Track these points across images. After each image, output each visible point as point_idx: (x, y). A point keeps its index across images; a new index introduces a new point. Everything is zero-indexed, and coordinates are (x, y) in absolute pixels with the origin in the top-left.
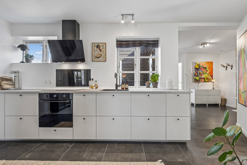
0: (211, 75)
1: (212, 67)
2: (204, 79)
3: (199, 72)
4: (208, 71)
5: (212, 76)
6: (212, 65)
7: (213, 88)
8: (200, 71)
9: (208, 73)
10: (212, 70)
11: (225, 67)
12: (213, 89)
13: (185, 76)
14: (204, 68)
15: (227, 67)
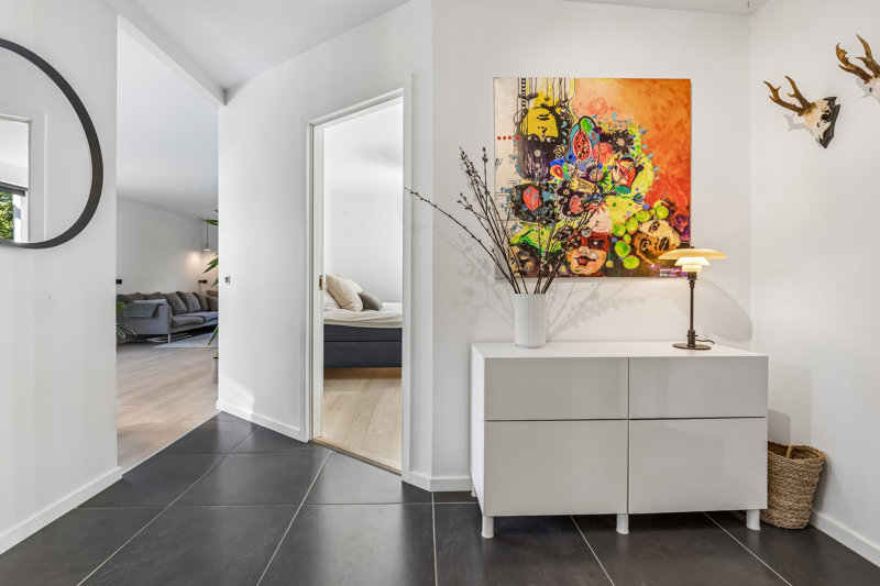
0: (671, 206)
1: (684, 127)
2: (605, 242)
3: (558, 180)
4: (648, 166)
5: (680, 219)
6: (680, 114)
7: (692, 335)
8: (569, 173)
9: (644, 183)
10: (684, 160)
11: (817, 113)
12: (692, 344)
13: (426, 213)
14: (604, 138)
15: (832, 113)
